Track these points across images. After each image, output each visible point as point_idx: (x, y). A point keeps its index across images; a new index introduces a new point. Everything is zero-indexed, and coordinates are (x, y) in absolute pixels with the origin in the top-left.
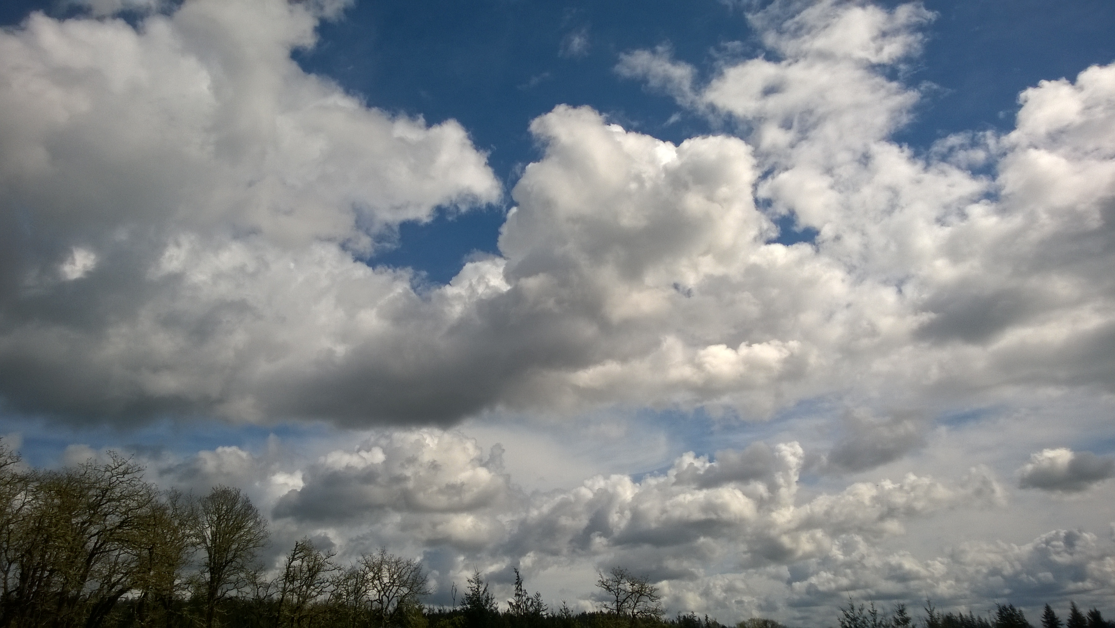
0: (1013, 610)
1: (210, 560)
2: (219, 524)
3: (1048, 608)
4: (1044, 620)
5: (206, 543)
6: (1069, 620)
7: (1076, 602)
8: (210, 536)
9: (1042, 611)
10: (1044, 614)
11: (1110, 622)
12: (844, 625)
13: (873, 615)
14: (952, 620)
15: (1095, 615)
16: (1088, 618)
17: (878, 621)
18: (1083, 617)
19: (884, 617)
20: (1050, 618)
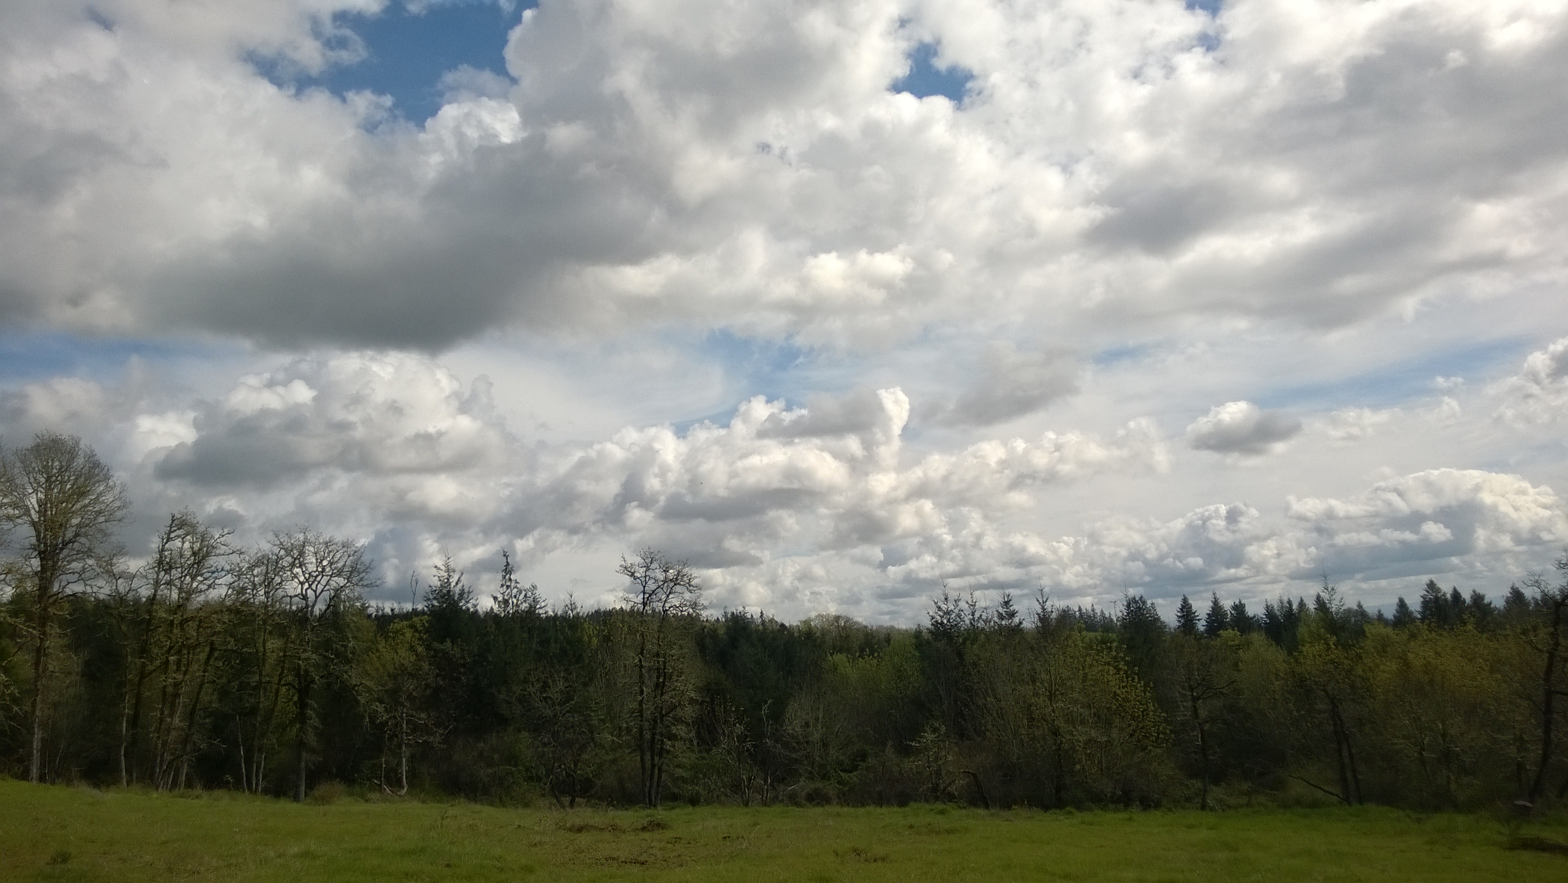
0: (1144, 603)
1: (38, 540)
2: (49, 489)
3: (1185, 600)
4: (1179, 614)
5: (30, 516)
6: (1208, 614)
8: (36, 506)
9: (1179, 605)
10: (1180, 607)
11: (1254, 616)
12: (935, 620)
13: (972, 607)
14: (1069, 614)
15: (1239, 608)
16: (1230, 612)
17: (977, 615)
18: (1225, 611)
19: (985, 611)
20: (1187, 612)
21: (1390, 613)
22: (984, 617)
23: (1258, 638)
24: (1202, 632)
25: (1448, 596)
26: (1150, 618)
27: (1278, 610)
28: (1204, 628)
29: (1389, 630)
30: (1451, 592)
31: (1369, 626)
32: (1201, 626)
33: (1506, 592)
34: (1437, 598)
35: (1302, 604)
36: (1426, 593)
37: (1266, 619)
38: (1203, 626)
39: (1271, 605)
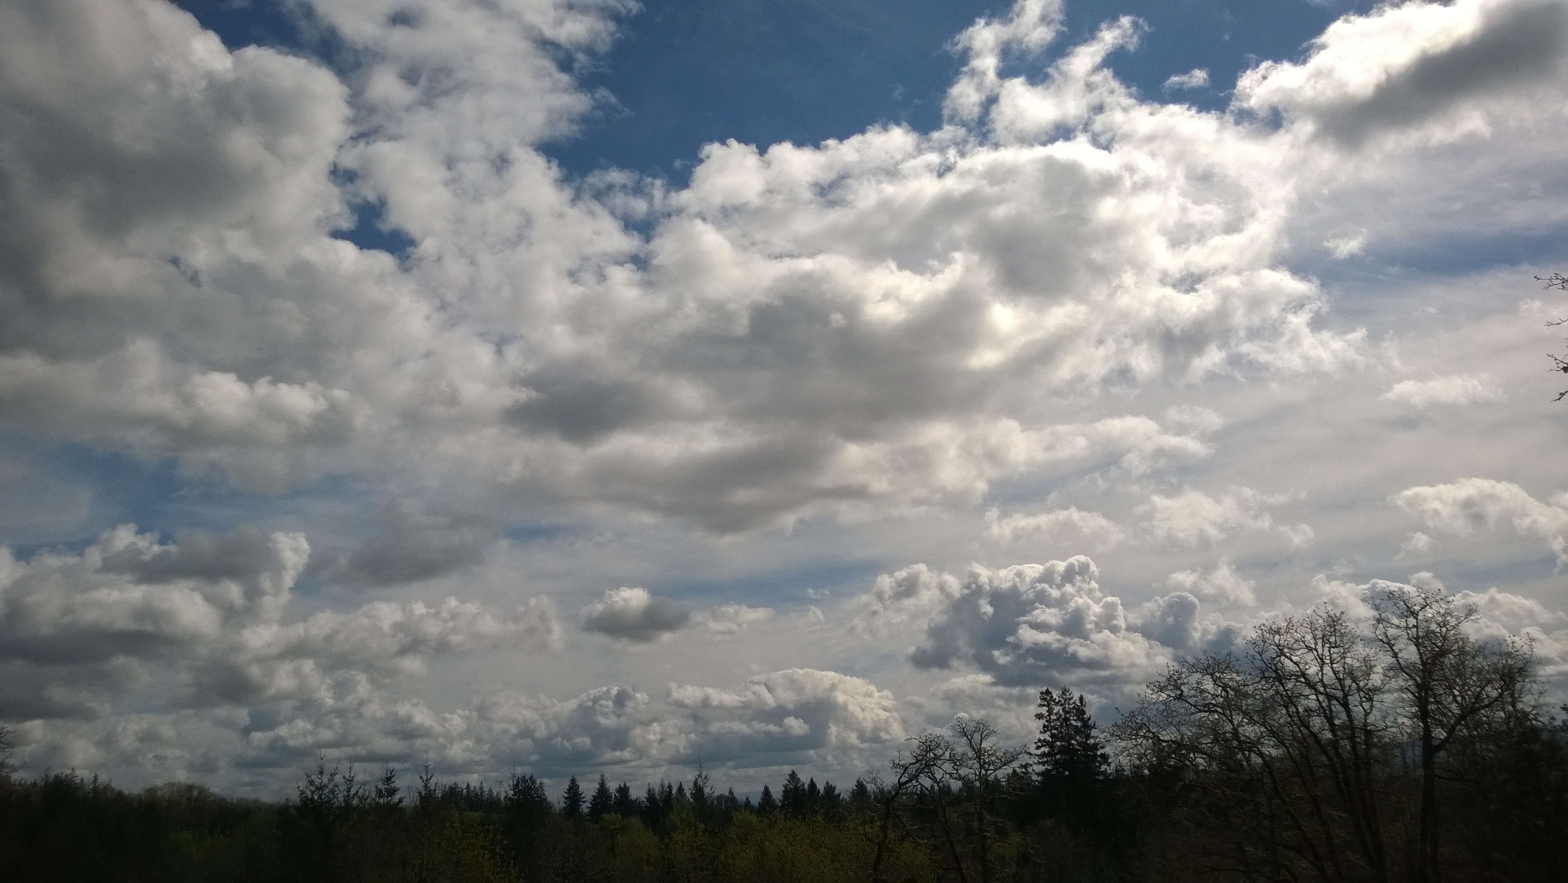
0: (534, 782)
3: (573, 781)
4: (566, 795)
6: (594, 796)
7: (607, 775)
9: (566, 785)
10: (568, 788)
11: (637, 800)
12: (304, 795)
13: (348, 783)
14: (455, 792)
15: (623, 791)
16: (615, 795)
17: (353, 791)
18: (610, 794)
19: (363, 787)
20: (573, 793)
21: (755, 801)
22: (360, 794)
23: (635, 821)
24: (585, 813)
25: (806, 786)
26: (537, 799)
27: (659, 794)
28: (589, 810)
29: (753, 818)
30: (808, 783)
31: (736, 812)
32: (585, 808)
33: (852, 785)
34: (796, 787)
35: (681, 789)
36: (788, 783)
37: (646, 803)
38: (587, 807)
39: (652, 789)
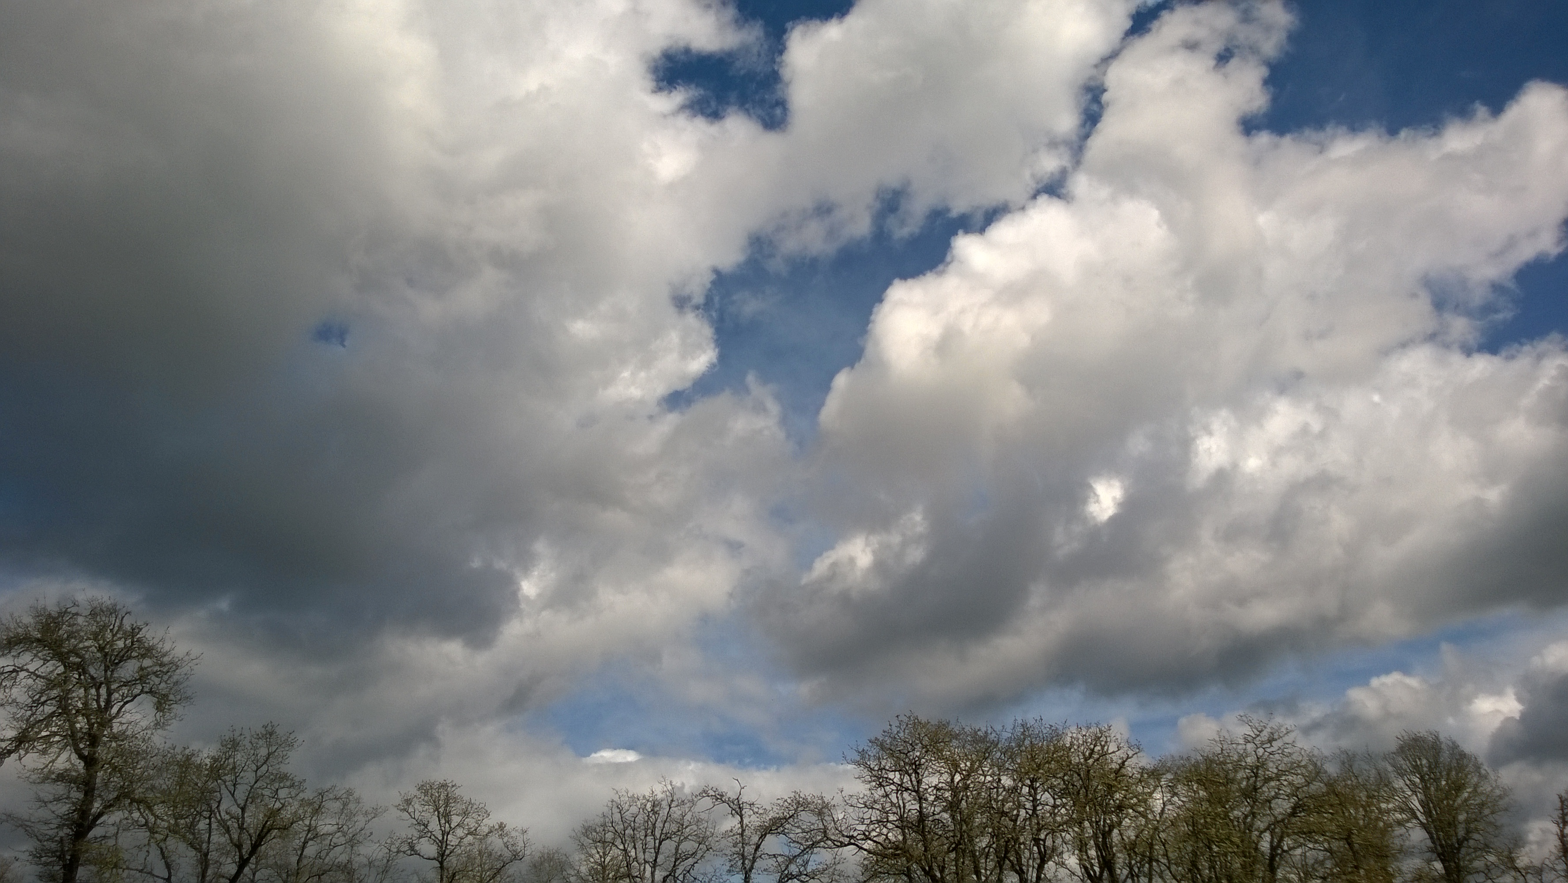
1: (1433, 842)
2: (1426, 789)
5: (1417, 818)
8: (1420, 808)
